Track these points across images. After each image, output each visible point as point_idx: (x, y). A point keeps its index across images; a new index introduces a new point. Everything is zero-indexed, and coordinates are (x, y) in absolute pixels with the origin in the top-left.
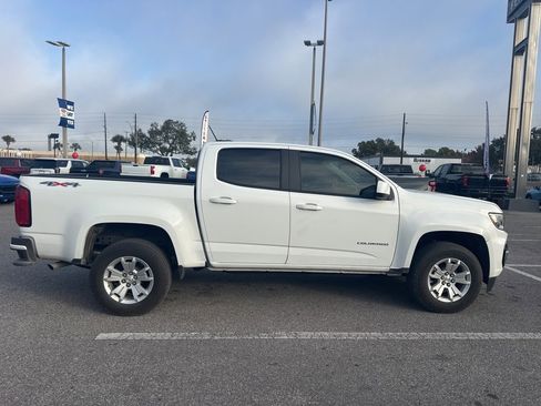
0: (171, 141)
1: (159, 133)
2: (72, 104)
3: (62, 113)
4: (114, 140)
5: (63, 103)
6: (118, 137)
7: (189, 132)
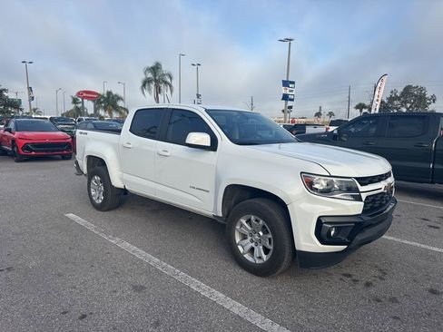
0: (408, 105)
1: (398, 98)
2: (293, 83)
3: (284, 91)
4: (357, 107)
5: (286, 84)
6: (360, 104)
7: (428, 95)
